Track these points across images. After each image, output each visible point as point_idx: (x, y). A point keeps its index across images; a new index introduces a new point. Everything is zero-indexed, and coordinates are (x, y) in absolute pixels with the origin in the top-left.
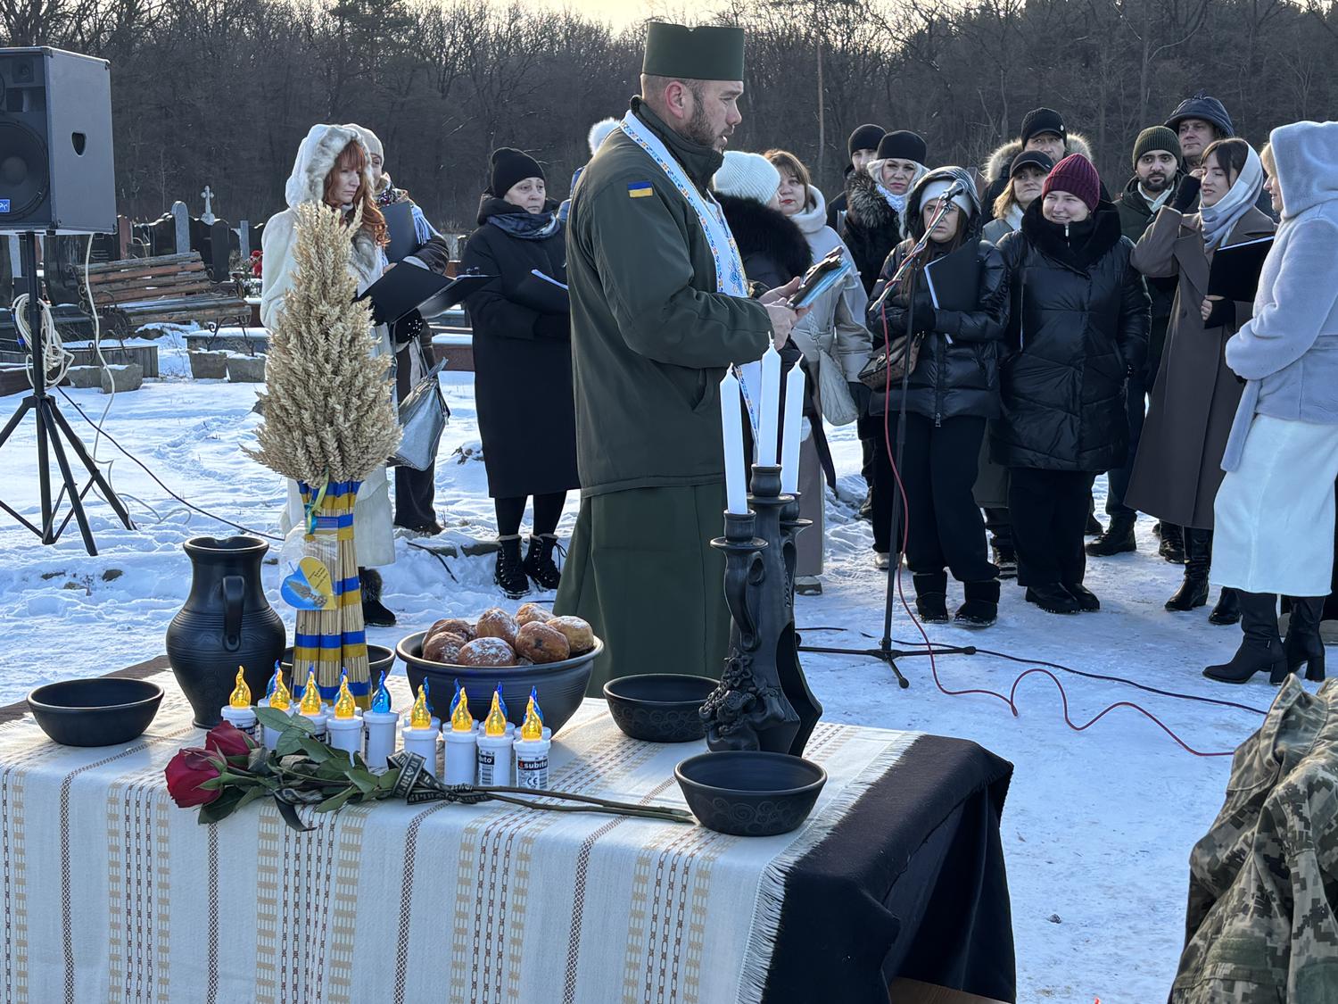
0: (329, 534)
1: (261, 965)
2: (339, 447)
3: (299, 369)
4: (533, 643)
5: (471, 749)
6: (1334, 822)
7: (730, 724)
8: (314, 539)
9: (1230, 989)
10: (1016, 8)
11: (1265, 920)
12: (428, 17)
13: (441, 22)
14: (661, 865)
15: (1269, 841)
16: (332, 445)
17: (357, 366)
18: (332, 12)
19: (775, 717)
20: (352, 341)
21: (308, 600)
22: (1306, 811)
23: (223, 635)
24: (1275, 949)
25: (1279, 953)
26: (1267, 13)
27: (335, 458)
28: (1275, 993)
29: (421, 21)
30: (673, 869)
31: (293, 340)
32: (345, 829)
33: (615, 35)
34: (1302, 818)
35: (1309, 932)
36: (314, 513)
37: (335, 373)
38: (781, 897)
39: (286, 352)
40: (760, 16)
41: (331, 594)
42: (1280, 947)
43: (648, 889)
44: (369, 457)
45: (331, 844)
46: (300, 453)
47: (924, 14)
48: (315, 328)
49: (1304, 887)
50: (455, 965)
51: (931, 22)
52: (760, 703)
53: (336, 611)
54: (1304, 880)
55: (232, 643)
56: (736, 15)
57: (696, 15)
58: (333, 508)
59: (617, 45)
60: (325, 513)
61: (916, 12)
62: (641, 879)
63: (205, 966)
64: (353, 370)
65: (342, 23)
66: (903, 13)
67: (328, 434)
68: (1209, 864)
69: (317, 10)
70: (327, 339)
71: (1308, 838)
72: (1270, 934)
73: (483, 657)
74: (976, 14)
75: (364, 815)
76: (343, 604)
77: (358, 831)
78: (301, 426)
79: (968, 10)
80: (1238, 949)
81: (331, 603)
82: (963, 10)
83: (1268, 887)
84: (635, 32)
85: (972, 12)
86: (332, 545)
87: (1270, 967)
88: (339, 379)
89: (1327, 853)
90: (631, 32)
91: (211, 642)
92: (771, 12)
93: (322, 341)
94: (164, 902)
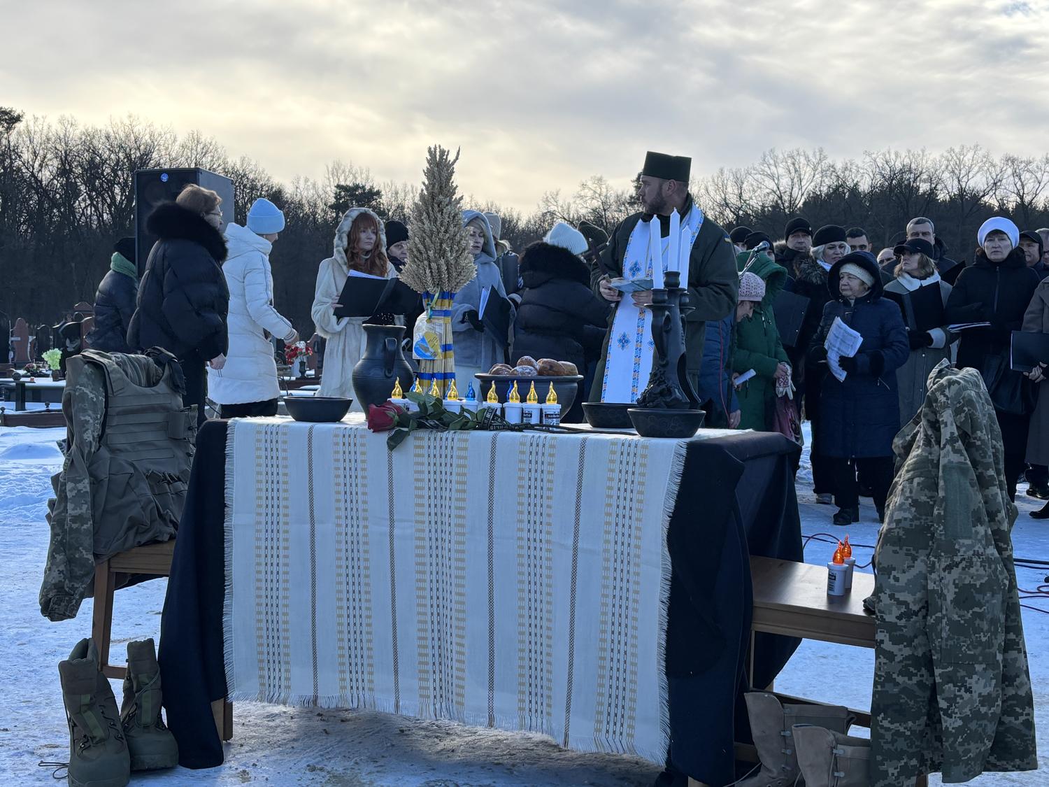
0: (439, 319)
1: (417, 513)
2: (448, 269)
3: (427, 230)
4: (548, 367)
5: (520, 411)
6: (961, 401)
7: (653, 401)
8: (431, 322)
9: (912, 483)
10: (796, 206)
11: (928, 448)
12: (396, 210)
13: (404, 215)
14: (623, 445)
15: (930, 412)
16: (444, 268)
17: (457, 230)
18: (331, 207)
19: (676, 399)
20: (454, 217)
21: (428, 354)
22: (947, 392)
23: (384, 369)
24: (933, 460)
25: (935, 462)
26: (971, 210)
27: (445, 276)
28: (933, 480)
29: (390, 213)
30: (629, 446)
31: (425, 215)
32: (459, 440)
33: (522, 225)
34: (945, 396)
35: (949, 447)
36: (431, 308)
37: (446, 232)
38: (685, 454)
39: (421, 221)
40: (621, 211)
41: (440, 351)
42: (935, 458)
43: (617, 457)
44: (462, 277)
45: (452, 448)
46: (428, 271)
47: (733, 210)
48: (436, 209)
49: (946, 426)
50: (519, 504)
51: (738, 216)
52: (669, 392)
53: (442, 360)
54: (946, 422)
55: (389, 373)
56: (605, 210)
57: (577, 211)
58: (441, 305)
59: (523, 231)
60: (438, 308)
61: (727, 209)
62: (613, 453)
63: (388, 516)
64: (454, 232)
65: (337, 214)
66: (718, 210)
67: (442, 262)
68: (902, 443)
69: (321, 205)
70: (442, 215)
71: (948, 403)
72: (930, 453)
73: (522, 373)
74: (768, 210)
75: (469, 433)
76: (445, 357)
77: (466, 440)
78: (428, 259)
79: (763, 207)
80: (914, 464)
81: (440, 356)
82: (760, 208)
83: (930, 433)
84: (535, 222)
85: (766, 209)
86: (440, 325)
87: (930, 468)
88: (448, 235)
89: (959, 416)
90: (533, 222)
91: (377, 374)
92: (629, 208)
93: (439, 215)
94: (364, 486)
